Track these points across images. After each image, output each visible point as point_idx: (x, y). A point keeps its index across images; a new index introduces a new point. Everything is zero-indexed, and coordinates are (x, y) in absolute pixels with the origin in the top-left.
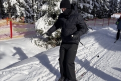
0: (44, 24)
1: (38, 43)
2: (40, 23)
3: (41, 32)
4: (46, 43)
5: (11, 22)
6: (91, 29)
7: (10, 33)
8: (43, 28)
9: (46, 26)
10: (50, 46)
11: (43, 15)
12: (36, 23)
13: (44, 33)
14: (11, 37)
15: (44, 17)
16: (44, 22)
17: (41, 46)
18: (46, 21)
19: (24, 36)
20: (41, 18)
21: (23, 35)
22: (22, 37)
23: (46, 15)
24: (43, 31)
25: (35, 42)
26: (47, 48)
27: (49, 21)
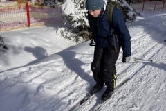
0: (74, 7)
1: (65, 35)
2: (69, 6)
3: (69, 18)
4: (75, 35)
5: (27, 4)
6: (139, 15)
7: (26, 20)
8: (73, 13)
9: (77, 11)
10: (81, 39)
12: (63, 6)
13: (73, 19)
14: (29, 26)
16: (74, 5)
17: (70, 38)
18: (77, 2)
19: (45, 24)
21: (43, 23)
22: (42, 25)
24: (73, 17)
25: (62, 33)
26: (77, 42)
27: (81, 2)
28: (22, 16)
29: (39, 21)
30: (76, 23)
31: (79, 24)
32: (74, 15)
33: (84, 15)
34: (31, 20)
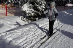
0: (27, 8)
1: (23, 19)
2: (25, 7)
3: (25, 12)
4: (27, 19)
5: (6, 6)
7: (5, 13)
8: (27, 10)
9: (28, 9)
10: (30, 21)
11: (26, 2)
12: (22, 7)
13: (27, 13)
14: (6, 15)
15: (27, 3)
17: (25, 21)
18: (28, 6)
19: (14, 15)
20: (25, 4)
21: (13, 14)
22: (12, 15)
23: (28, 2)
25: (21, 18)
26: (28, 22)
27: (30, 6)
28: (4, 11)
29: (11, 13)
30: (28, 14)
31: (29, 15)
32: (27, 11)
33: (31, 11)
34: (8, 13)
